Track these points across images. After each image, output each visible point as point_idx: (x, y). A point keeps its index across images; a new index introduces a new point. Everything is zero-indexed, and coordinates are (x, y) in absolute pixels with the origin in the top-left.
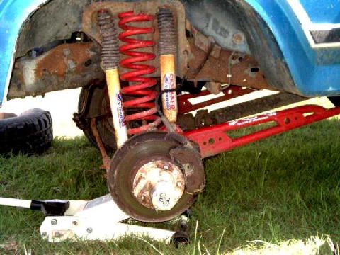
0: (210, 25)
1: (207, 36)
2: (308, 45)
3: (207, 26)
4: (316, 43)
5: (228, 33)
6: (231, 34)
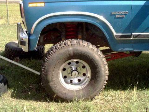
0: (93, 28)
1: (92, 31)
2: (115, 39)
3: (92, 28)
4: (117, 38)
5: (97, 31)
6: (98, 31)
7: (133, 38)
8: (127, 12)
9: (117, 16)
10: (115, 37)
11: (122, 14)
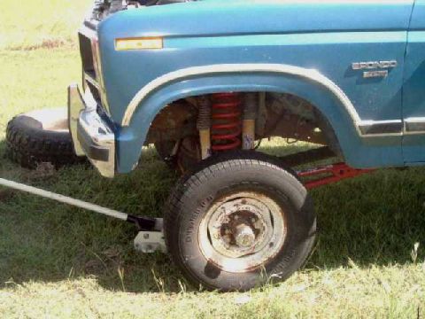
4: (362, 133)
7: (406, 133)
8: (393, 64)
9: (366, 74)
10: (358, 129)
11: (379, 69)
